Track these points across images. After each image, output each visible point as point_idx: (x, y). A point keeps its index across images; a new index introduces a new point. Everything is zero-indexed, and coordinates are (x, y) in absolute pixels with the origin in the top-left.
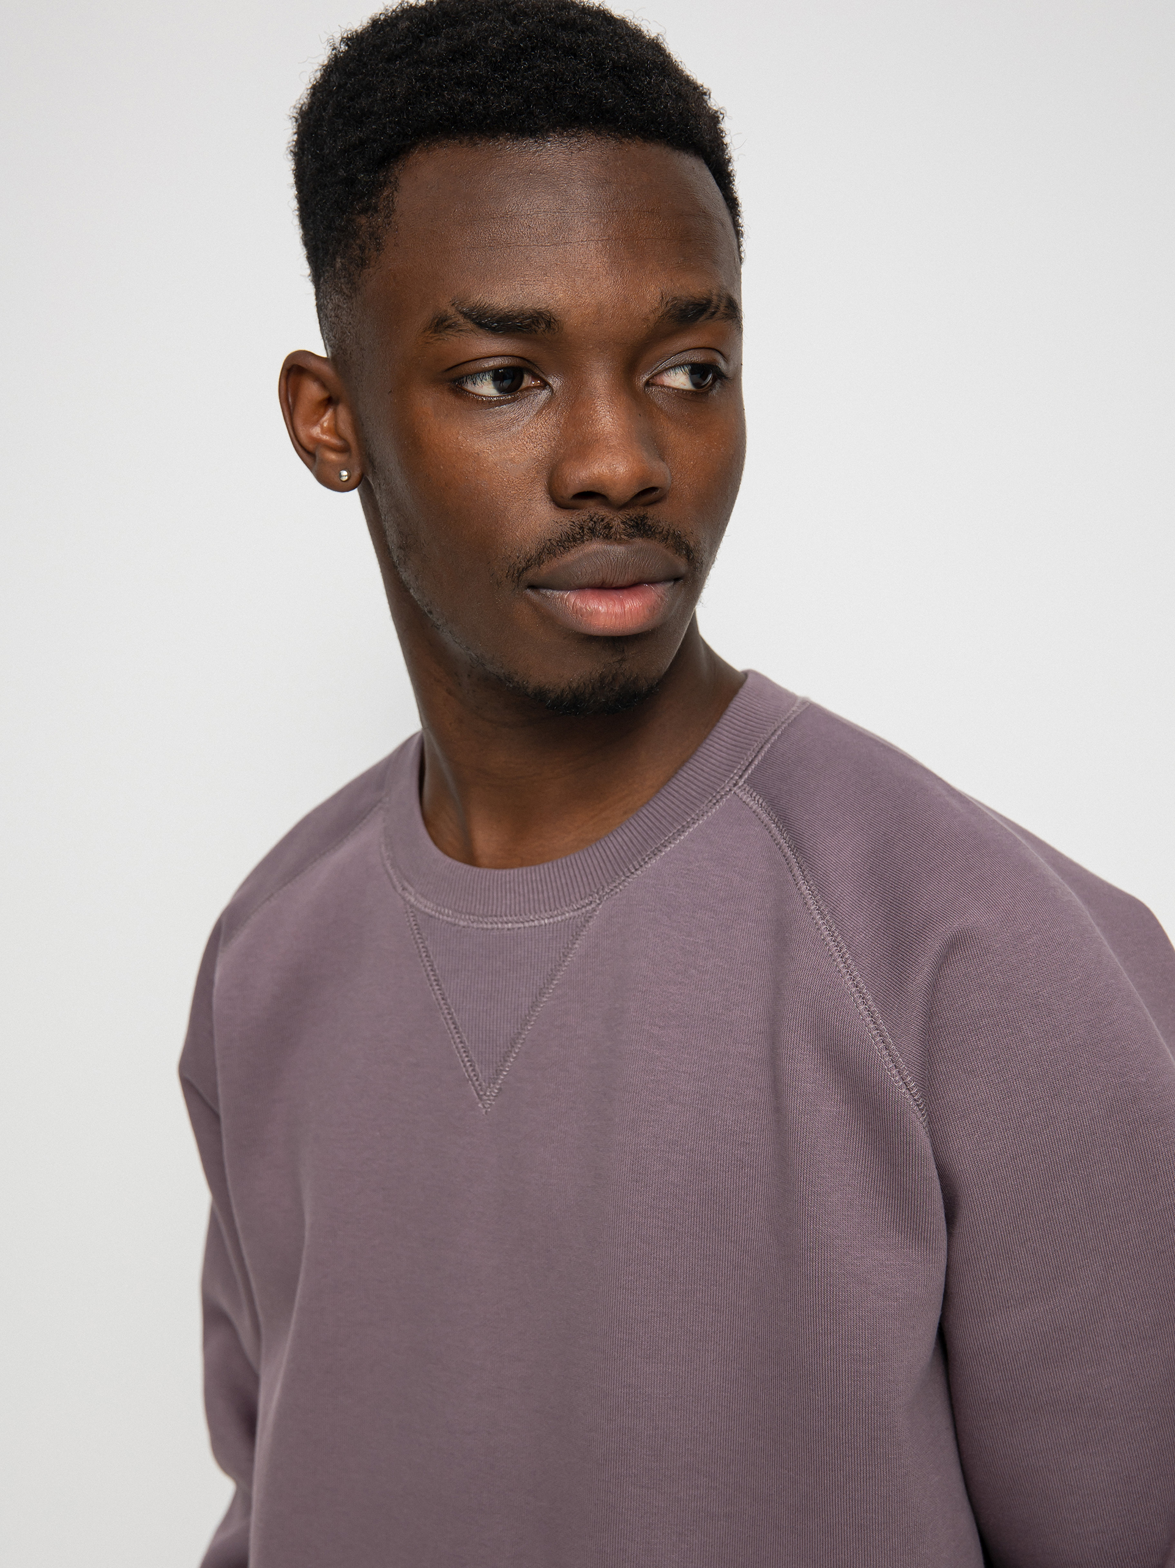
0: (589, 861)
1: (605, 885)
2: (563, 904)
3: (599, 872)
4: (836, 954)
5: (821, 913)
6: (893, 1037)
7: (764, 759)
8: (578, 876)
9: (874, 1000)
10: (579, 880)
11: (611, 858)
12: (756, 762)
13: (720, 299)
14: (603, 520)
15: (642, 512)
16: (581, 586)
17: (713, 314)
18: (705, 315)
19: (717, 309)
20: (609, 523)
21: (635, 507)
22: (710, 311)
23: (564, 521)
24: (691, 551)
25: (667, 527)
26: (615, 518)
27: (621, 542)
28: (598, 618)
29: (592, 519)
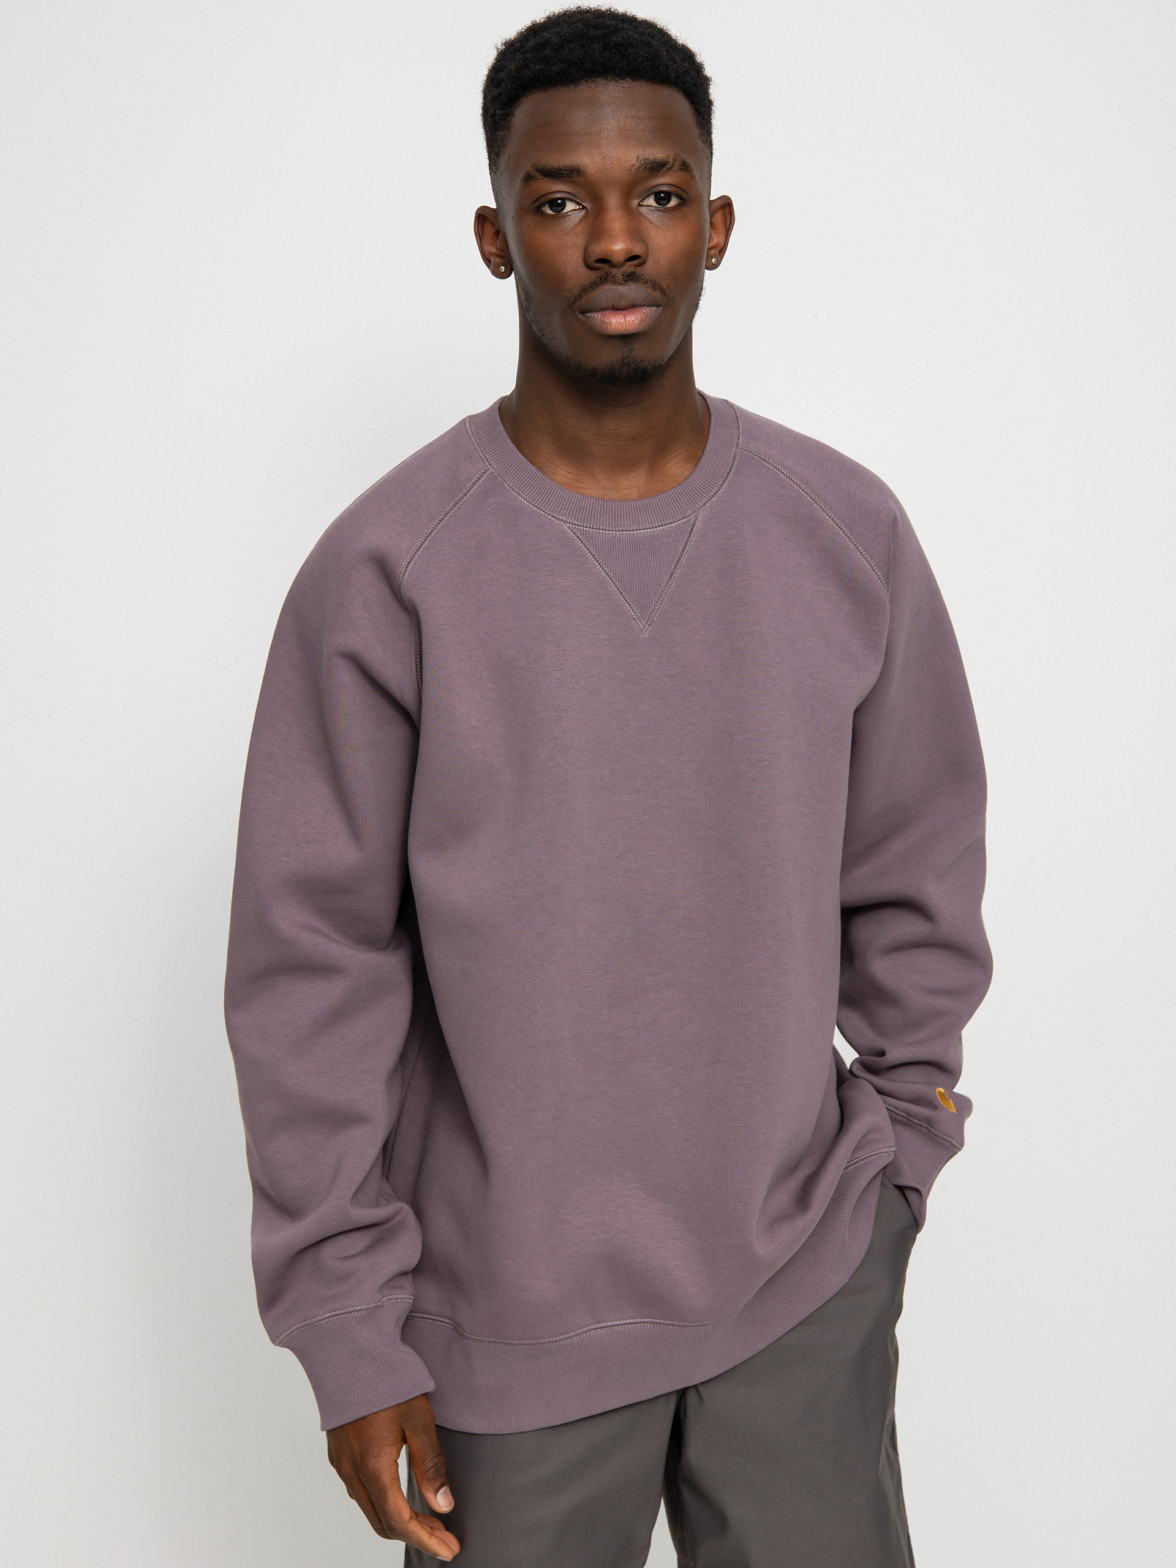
13: (675, 160)
14: (611, 274)
15: (632, 269)
16: (603, 310)
17: (671, 168)
18: (665, 168)
19: (673, 165)
20: (614, 275)
21: (629, 267)
22: (668, 166)
23: (592, 275)
24: (664, 291)
25: (647, 277)
26: (618, 273)
27: (620, 284)
28: (611, 325)
29: (606, 274)
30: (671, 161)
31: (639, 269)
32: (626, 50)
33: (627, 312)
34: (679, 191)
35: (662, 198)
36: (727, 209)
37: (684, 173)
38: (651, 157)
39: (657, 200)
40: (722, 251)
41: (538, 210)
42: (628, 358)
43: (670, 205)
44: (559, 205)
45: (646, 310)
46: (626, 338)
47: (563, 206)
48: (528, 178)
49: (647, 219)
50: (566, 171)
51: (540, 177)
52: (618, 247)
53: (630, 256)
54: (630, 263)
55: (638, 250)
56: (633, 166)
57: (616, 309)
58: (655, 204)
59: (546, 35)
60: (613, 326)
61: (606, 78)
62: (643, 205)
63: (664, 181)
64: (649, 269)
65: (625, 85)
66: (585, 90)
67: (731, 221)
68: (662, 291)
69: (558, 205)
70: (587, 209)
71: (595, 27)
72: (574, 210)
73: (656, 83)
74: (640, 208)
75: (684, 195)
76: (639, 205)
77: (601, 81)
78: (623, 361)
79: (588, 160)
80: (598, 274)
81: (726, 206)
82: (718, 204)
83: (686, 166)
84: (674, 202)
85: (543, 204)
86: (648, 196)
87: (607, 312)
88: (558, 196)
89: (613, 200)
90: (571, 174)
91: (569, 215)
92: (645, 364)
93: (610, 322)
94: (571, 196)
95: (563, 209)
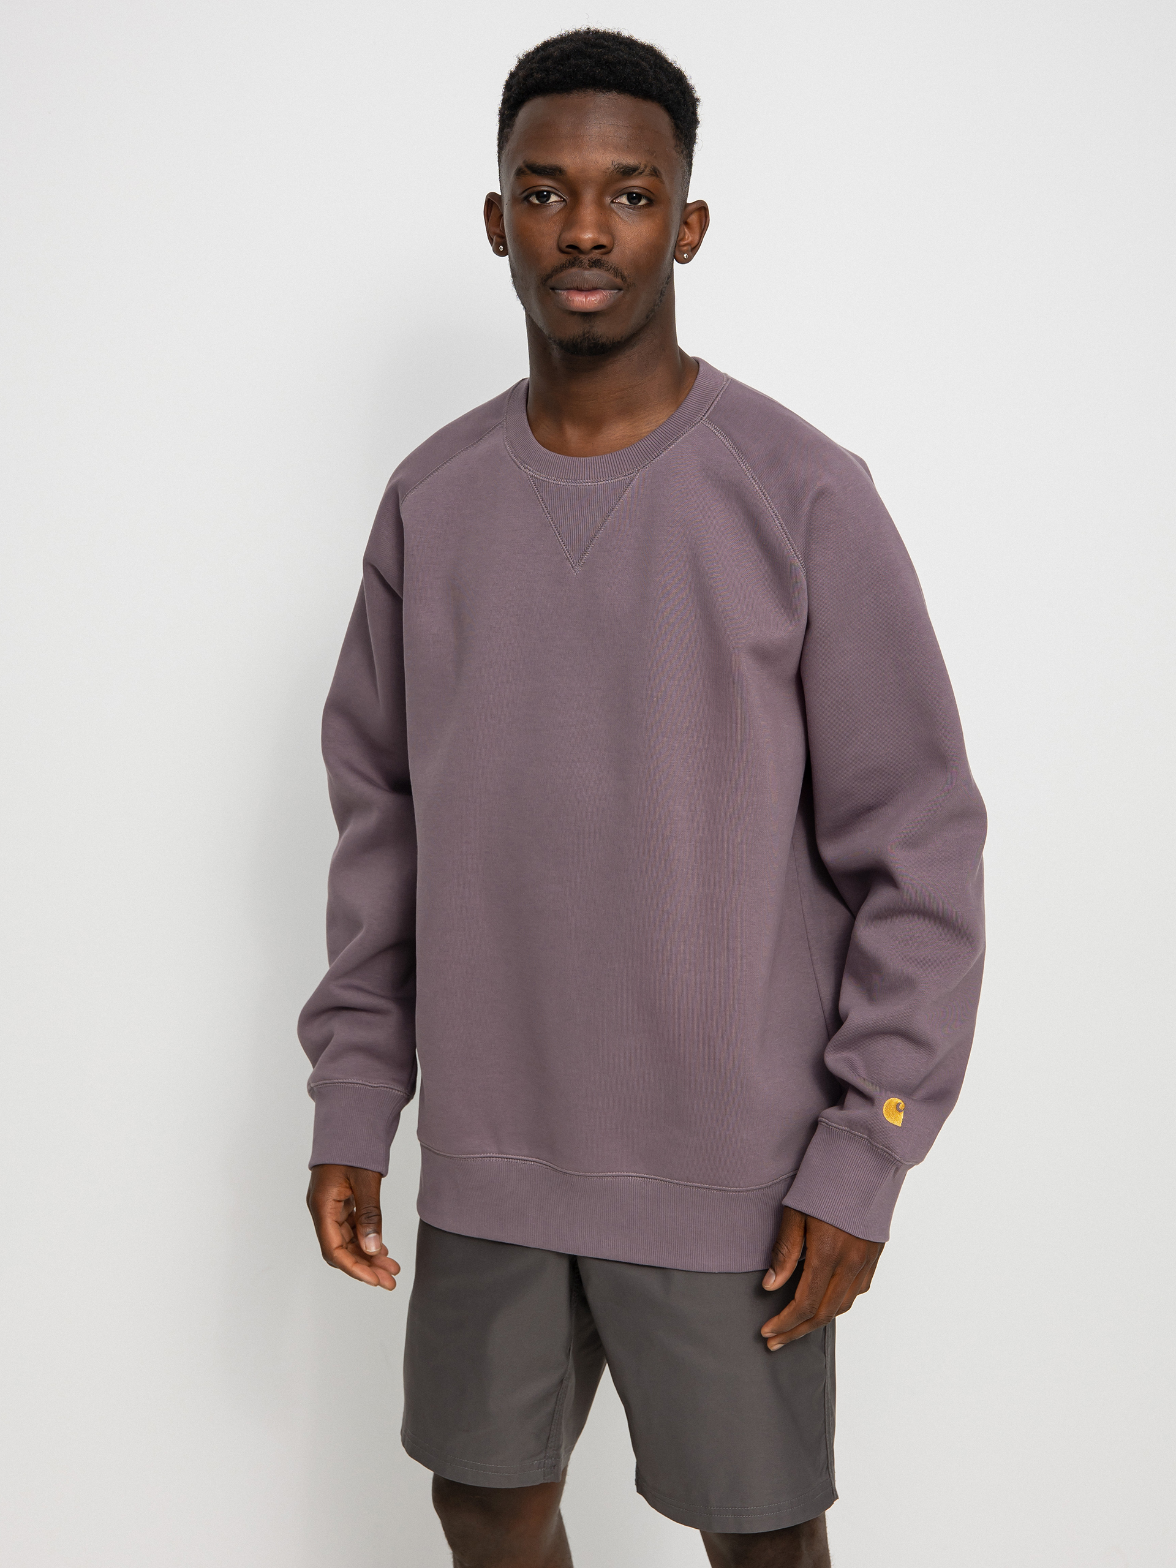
0: (631, 453)
1: (640, 464)
2: (618, 473)
3: (637, 458)
4: (764, 498)
5: (754, 479)
6: (791, 535)
7: (715, 409)
8: (626, 460)
9: (782, 518)
10: (626, 462)
11: (642, 451)
12: (711, 410)
13: (646, 166)
14: (579, 259)
15: (598, 257)
16: (568, 289)
17: (642, 173)
18: (637, 173)
19: (644, 171)
20: (582, 260)
21: (596, 255)
22: (639, 171)
23: (564, 258)
24: (625, 277)
25: (611, 265)
26: (585, 259)
27: (586, 269)
28: (573, 303)
29: (575, 258)
30: (642, 166)
31: (604, 258)
32: (615, 68)
33: (589, 293)
34: (648, 194)
35: (634, 198)
36: (703, 213)
37: (654, 178)
38: (624, 163)
39: (629, 200)
40: (695, 249)
41: (527, 198)
42: (588, 332)
43: (640, 204)
44: (545, 196)
45: (606, 293)
46: (587, 316)
47: (548, 197)
48: (520, 173)
49: (617, 214)
50: (550, 169)
51: (528, 172)
52: (588, 236)
53: (595, 245)
54: (597, 251)
55: (604, 240)
56: (608, 169)
57: (579, 290)
58: (627, 203)
59: (552, 50)
60: (575, 303)
61: (595, 90)
62: (616, 202)
63: (636, 183)
64: (614, 258)
65: (611, 96)
66: (575, 98)
67: (706, 222)
68: (623, 277)
69: (543, 197)
70: (566, 202)
71: (594, 46)
72: (556, 202)
73: (639, 97)
74: (613, 206)
75: (652, 197)
76: (612, 202)
77: (590, 92)
78: (584, 335)
79: (569, 160)
80: (569, 257)
81: (702, 209)
82: (693, 207)
83: (656, 172)
84: (643, 202)
85: (530, 195)
86: (621, 195)
87: (572, 291)
88: (546, 189)
89: (589, 197)
90: (555, 172)
91: (551, 206)
92: (604, 340)
93: (573, 300)
94: (553, 190)
95: (548, 200)
